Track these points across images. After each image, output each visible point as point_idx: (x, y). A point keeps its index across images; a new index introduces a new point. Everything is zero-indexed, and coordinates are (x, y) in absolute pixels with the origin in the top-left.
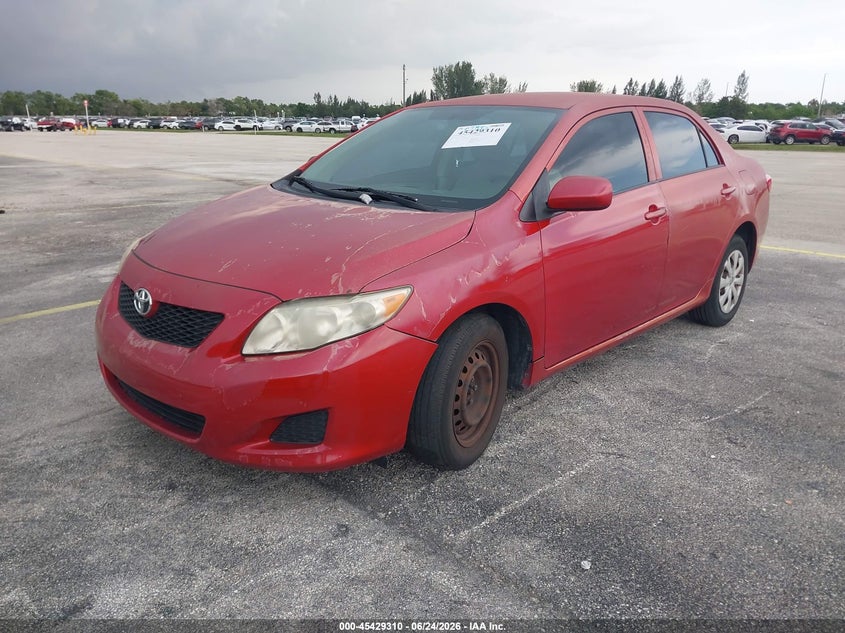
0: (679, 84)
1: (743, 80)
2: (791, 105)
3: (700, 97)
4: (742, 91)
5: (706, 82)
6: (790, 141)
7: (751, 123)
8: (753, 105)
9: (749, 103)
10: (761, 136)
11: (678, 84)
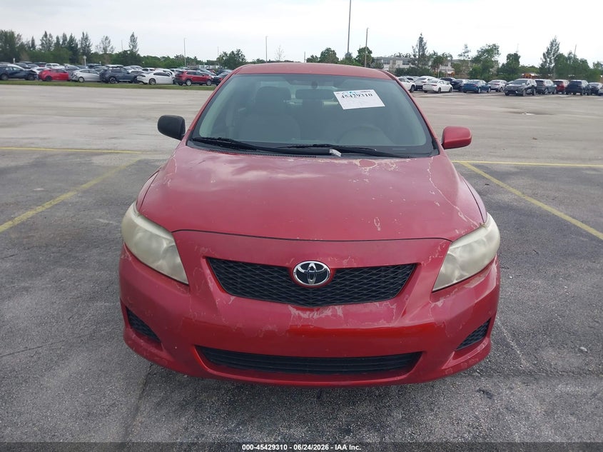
0: (87, 38)
1: (133, 39)
2: (164, 57)
3: (105, 49)
4: (135, 47)
5: (107, 38)
6: (189, 83)
7: (160, 70)
8: (144, 57)
9: (142, 56)
10: (168, 80)
11: (85, 38)
